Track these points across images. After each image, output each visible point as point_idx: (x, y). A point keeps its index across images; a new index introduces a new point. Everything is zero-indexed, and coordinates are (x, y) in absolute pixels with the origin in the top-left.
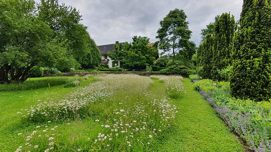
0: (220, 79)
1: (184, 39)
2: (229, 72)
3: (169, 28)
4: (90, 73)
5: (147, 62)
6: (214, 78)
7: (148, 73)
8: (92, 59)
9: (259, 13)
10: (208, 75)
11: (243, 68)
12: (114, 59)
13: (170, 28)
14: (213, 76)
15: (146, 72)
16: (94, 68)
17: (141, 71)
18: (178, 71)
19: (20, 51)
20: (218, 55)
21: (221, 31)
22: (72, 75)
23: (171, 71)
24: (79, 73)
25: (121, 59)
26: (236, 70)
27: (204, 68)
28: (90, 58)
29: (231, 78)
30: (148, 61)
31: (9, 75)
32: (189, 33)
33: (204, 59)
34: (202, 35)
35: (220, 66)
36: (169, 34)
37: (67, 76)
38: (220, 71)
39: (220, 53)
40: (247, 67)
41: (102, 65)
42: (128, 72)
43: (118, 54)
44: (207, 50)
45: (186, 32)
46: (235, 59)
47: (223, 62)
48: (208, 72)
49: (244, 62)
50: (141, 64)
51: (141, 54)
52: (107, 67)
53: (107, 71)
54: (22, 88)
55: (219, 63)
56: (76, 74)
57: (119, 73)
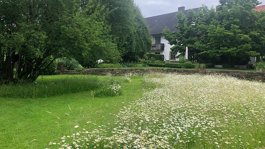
4: (132, 70)
5: (253, 49)
7: (260, 74)
8: (134, 42)
12: (175, 43)
15: (254, 71)
16: (137, 61)
17: (237, 68)
19: (35, 29)
22: (101, 72)
24: (113, 70)
25: (192, 42)
28: (132, 42)
30: (257, 46)
31: (15, 70)
37: (93, 74)
41: (152, 55)
42: (209, 70)
43: (186, 32)
50: (237, 53)
51: (240, 31)
52: (162, 58)
53: (161, 66)
54: (33, 94)
56: (108, 71)
57: (188, 73)
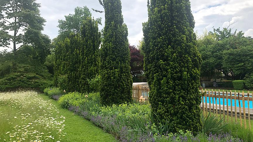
0: (90, 90)
1: (34, 30)
2: (98, 82)
3: (6, 6)
6: (83, 90)
9: (116, 33)
10: (73, 87)
11: (109, 77)
13: (8, 7)
14: (81, 87)
18: (25, 83)
20: (86, 62)
21: (87, 35)
23: (11, 83)
26: (104, 80)
27: (68, 77)
29: (101, 87)
32: (41, 21)
33: (69, 66)
34: (59, 29)
35: (89, 75)
36: (7, 17)
38: (90, 80)
39: (88, 60)
40: (111, 76)
44: (72, 53)
45: (36, 20)
46: (103, 69)
47: (91, 70)
48: (74, 83)
49: (109, 72)
55: (87, 71)
